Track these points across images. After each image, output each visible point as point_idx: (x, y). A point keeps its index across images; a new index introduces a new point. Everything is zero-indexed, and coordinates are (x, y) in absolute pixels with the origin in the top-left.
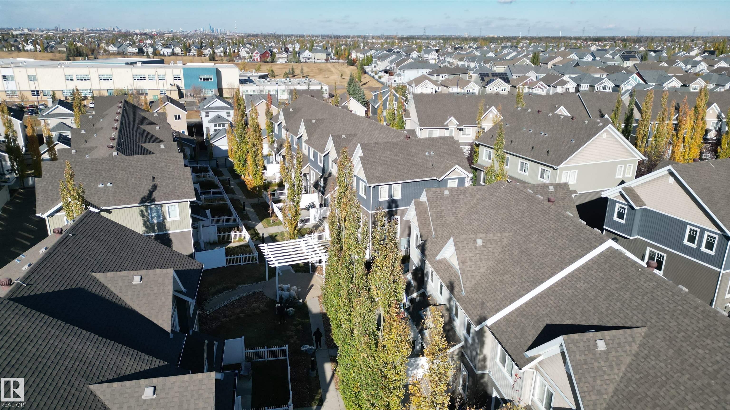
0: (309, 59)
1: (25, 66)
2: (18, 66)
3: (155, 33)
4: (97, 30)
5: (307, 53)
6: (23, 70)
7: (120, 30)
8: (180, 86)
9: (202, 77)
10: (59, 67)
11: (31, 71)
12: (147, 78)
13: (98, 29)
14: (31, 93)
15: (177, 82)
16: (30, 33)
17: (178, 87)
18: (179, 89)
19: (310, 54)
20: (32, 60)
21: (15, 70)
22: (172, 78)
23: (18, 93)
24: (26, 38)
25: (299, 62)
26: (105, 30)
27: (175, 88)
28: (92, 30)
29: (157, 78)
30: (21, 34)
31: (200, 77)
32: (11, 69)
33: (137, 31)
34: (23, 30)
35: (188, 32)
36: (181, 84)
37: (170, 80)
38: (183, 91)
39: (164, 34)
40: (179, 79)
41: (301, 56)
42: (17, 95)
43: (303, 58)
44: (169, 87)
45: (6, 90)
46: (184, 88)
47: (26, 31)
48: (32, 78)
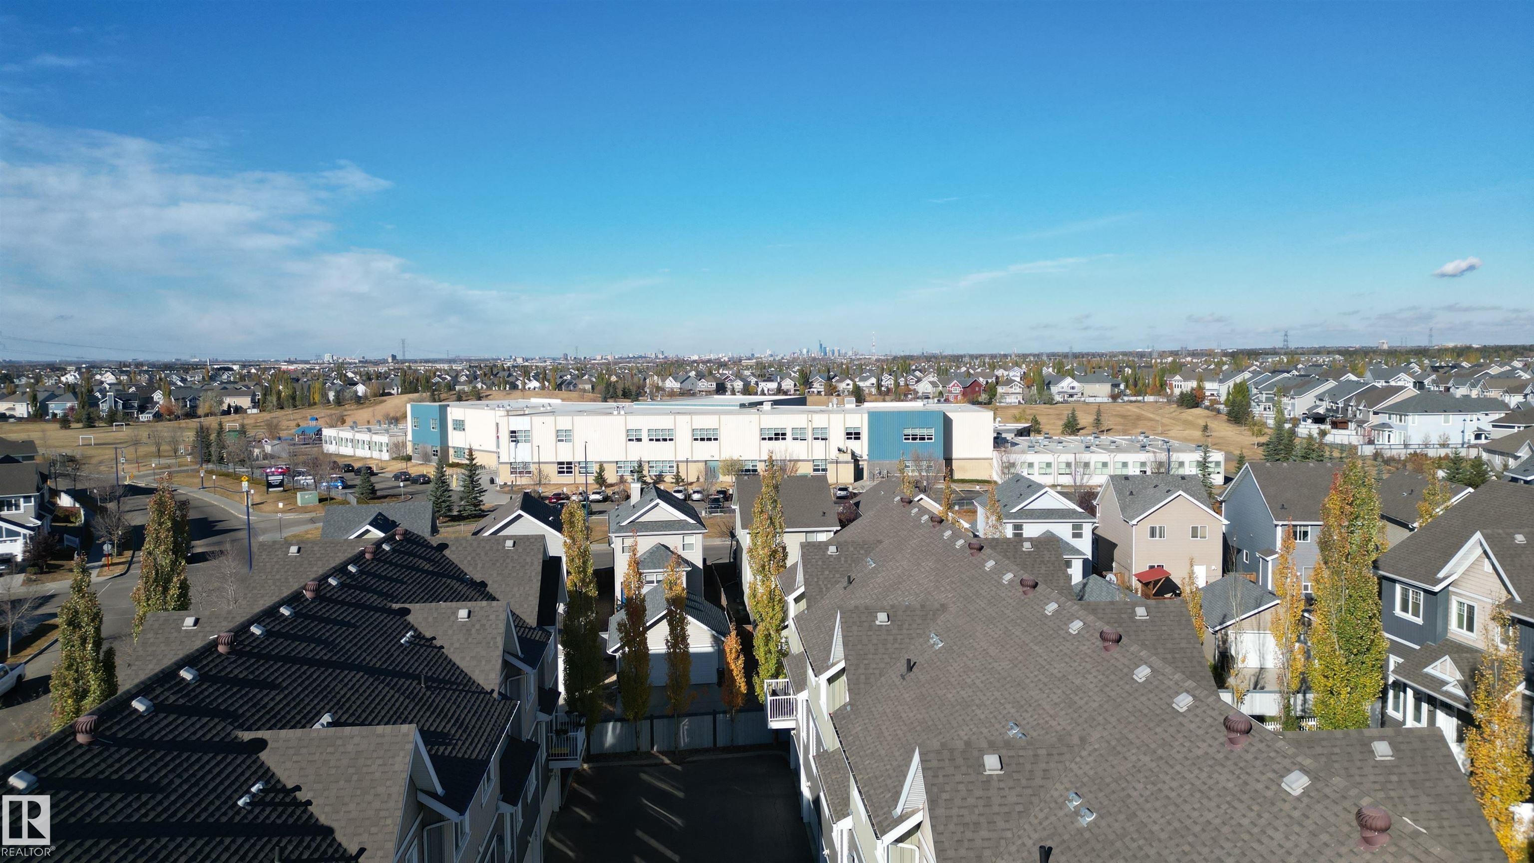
0: (1071, 396)
1: (552, 413)
2: (536, 412)
3: (726, 359)
4: (629, 357)
5: (1067, 383)
6: (549, 419)
7: (666, 357)
8: (858, 452)
9: (910, 431)
10: (615, 413)
11: (564, 423)
12: (789, 436)
13: (631, 356)
14: (555, 468)
15: (853, 445)
16: (526, 364)
17: (853, 454)
18: (855, 459)
19: (1075, 384)
20: (559, 401)
21: (536, 419)
22: (843, 435)
23: (533, 468)
24: (526, 372)
25: (1050, 401)
26: (641, 357)
27: (848, 457)
28: (621, 358)
29: (810, 437)
30: (514, 367)
31: (907, 432)
32: (527, 419)
33: (695, 358)
34: (515, 360)
35: (782, 355)
36: (861, 448)
37: (838, 439)
38: (864, 464)
39: (740, 361)
40: (857, 436)
41: (1054, 389)
42: (530, 472)
43: (1059, 393)
44: (834, 454)
45: (512, 460)
46: (865, 457)
47: (520, 361)
48: (562, 436)
